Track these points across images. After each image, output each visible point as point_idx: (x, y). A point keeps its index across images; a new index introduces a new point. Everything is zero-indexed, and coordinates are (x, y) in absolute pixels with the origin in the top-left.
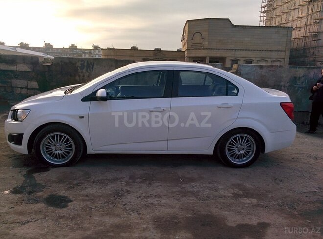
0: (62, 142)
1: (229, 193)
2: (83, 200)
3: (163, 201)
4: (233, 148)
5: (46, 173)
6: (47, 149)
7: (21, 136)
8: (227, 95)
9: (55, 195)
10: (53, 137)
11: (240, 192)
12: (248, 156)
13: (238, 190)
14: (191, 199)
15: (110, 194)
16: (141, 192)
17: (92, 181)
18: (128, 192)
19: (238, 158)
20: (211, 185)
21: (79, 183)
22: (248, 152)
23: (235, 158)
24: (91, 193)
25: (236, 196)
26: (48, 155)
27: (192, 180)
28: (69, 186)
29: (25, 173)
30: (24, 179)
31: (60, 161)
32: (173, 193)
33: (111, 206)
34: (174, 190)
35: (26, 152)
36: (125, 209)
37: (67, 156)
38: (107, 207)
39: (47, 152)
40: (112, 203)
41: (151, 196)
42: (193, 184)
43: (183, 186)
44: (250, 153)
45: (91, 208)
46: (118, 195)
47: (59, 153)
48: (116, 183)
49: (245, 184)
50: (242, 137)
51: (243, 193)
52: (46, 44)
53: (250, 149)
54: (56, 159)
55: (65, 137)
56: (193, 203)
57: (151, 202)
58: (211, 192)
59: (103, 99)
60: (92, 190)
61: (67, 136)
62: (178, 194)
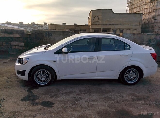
0: (45, 74)
1: (129, 98)
2: (60, 103)
3: (99, 103)
4: (128, 75)
5: (37, 89)
6: (37, 77)
7: (24, 71)
8: (125, 50)
9: (45, 101)
10: (40, 72)
11: (134, 97)
12: (135, 79)
13: (133, 97)
14: (112, 101)
15: (72, 100)
16: (87, 98)
17: (61, 93)
18: (81, 99)
19: (130, 80)
20: (119, 94)
21: (55, 94)
22: (135, 77)
23: (129, 80)
24: (63, 99)
25: (133, 100)
26: (38, 81)
27: (109, 92)
28: (50, 96)
29: (27, 90)
30: (28, 93)
31: (44, 84)
32: (102, 99)
33: (74, 106)
34: (102, 97)
35: (27, 80)
36: (82, 108)
37: (47, 81)
38: (73, 107)
39: (37, 79)
40: (74, 104)
41: (92, 101)
42: (110, 94)
43: (106, 95)
44: (136, 78)
45: (65, 107)
46: (76, 100)
47: (43, 79)
48: (73, 94)
49: (136, 94)
50: (132, 70)
51: (136, 98)
52: (20, 22)
53: (136, 76)
54: (41, 83)
55: (46, 71)
56: (114, 103)
57: (94, 104)
58: (121, 98)
59: (66, 53)
60: (63, 98)
61: (47, 71)
62: (105, 99)
